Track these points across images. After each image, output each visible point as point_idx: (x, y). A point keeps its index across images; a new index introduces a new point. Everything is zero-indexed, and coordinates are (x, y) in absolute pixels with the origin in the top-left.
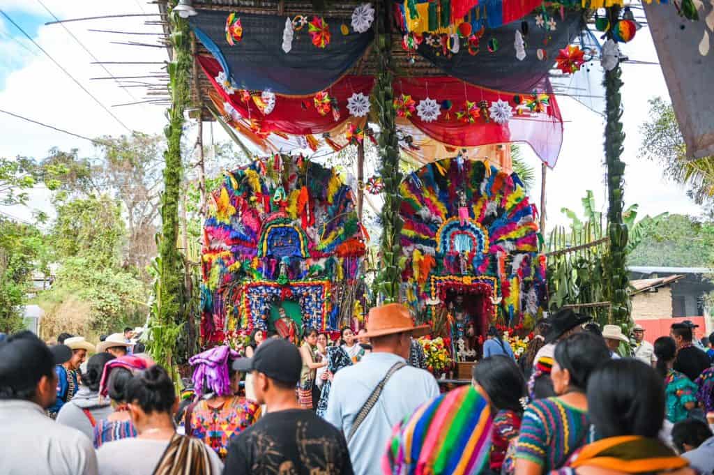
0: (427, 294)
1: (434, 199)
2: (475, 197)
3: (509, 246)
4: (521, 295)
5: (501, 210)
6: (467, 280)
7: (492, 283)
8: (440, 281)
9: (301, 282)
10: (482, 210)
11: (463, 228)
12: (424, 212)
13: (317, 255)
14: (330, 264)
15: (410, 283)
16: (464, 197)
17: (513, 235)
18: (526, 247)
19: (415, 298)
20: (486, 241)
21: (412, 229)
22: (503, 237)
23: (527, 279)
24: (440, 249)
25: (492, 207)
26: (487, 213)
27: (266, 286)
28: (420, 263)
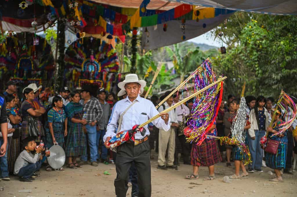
0: (77, 86)
1: (82, 52)
2: (96, 52)
3: (108, 70)
4: (111, 88)
5: (106, 57)
6: (92, 81)
7: (101, 83)
8: (82, 81)
9: (32, 79)
10: (99, 56)
11: (92, 63)
12: (78, 56)
13: (38, 70)
14: (42, 73)
15: (71, 81)
16: (92, 51)
17: (109, 66)
18: (114, 71)
19: (73, 87)
20: (100, 68)
21: (73, 62)
22: (106, 67)
23: (114, 82)
24: (83, 70)
25: (102, 56)
26: (100, 58)
27: (19, 80)
28: (75, 74)
